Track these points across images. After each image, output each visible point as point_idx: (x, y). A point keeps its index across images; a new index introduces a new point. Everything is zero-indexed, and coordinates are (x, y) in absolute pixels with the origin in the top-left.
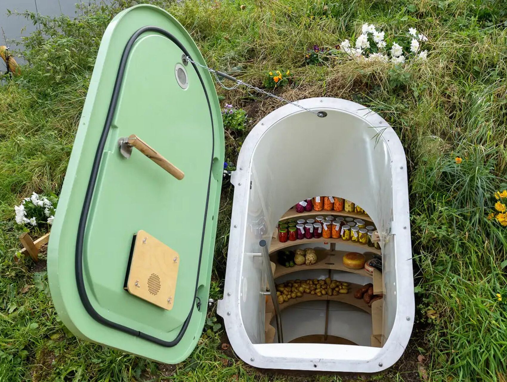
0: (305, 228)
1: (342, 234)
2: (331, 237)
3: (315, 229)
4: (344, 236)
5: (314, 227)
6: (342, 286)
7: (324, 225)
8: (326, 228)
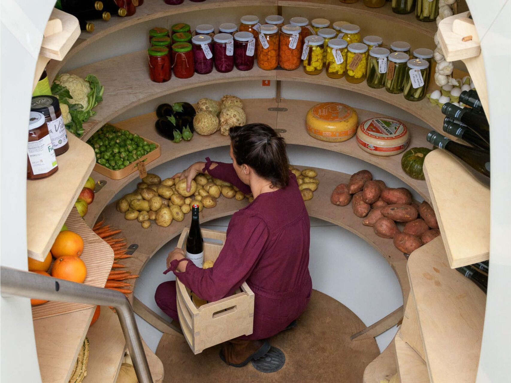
0: (213, 46)
1: (305, 57)
2: (279, 67)
3: (240, 47)
4: (309, 64)
5: (235, 41)
6: (303, 179)
7: (260, 37)
8: (265, 44)
